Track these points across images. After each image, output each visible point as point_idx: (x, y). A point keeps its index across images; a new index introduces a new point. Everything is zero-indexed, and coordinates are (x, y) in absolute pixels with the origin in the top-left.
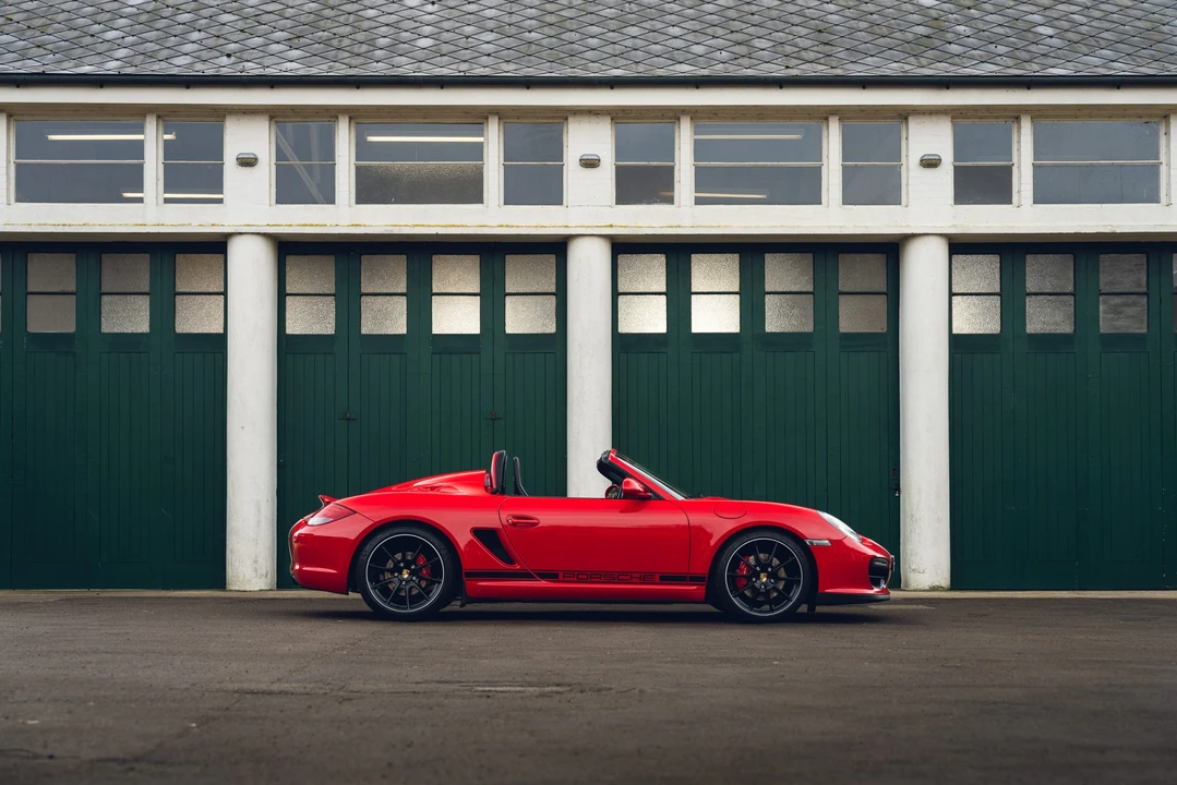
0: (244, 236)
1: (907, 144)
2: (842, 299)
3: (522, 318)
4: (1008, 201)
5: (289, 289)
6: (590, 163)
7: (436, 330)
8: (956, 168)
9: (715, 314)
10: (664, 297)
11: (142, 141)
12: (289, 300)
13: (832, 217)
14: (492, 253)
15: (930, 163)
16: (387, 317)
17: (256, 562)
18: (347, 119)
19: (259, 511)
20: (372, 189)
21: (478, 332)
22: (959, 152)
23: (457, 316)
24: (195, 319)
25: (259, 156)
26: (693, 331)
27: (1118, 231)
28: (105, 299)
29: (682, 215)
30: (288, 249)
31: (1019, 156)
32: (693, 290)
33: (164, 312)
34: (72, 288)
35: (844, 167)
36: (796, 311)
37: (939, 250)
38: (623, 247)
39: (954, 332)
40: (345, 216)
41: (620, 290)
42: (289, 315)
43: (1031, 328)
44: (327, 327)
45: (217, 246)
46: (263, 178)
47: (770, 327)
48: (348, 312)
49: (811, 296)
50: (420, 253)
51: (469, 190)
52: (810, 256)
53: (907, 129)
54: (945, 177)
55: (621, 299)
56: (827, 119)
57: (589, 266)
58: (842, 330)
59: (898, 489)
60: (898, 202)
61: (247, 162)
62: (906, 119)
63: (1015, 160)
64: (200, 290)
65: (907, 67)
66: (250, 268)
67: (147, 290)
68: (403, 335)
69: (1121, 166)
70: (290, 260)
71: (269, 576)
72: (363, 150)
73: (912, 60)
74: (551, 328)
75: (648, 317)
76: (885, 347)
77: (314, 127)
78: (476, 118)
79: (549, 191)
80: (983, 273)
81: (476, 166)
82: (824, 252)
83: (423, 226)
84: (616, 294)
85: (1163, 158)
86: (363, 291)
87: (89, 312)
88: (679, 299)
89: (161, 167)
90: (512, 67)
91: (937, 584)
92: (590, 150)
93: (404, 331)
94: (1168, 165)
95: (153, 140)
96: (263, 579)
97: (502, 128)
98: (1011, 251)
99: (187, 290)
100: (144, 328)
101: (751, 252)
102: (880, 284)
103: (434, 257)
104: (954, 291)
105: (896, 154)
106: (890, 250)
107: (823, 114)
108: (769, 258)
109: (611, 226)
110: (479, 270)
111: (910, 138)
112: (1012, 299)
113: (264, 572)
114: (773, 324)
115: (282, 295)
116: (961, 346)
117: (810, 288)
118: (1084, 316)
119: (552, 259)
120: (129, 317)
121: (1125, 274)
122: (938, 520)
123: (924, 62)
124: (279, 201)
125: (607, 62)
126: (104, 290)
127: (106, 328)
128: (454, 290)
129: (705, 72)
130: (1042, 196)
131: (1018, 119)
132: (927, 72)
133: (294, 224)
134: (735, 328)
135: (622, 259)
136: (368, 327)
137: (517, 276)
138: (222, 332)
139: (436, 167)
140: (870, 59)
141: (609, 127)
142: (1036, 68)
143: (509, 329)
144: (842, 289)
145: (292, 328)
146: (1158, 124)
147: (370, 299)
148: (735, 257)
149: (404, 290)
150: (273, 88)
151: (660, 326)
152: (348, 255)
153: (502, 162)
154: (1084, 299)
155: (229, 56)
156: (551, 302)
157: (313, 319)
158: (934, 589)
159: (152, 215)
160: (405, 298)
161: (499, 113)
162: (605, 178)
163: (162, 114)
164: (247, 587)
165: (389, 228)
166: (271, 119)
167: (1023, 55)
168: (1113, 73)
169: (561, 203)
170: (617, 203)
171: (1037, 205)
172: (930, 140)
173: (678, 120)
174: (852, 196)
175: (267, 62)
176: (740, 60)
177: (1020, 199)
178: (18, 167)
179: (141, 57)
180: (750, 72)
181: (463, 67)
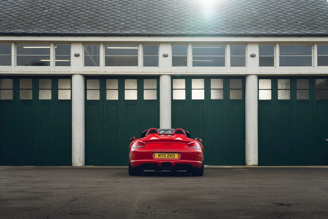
0: (76, 75)
1: (247, 51)
2: (231, 91)
3: (148, 95)
4: (273, 66)
5: (87, 88)
6: (165, 56)
7: (126, 99)
8: (260, 57)
9: (198, 94)
10: (185, 90)
11: (50, 48)
12: (88, 91)
13: (228, 70)
14: (140, 79)
15: (253, 56)
16: (113, 95)
17: (80, 159)
18: (103, 45)
19: (80, 146)
20: (109, 62)
21: (137, 99)
22: (260, 53)
23: (131, 95)
24: (63, 95)
25: (80, 54)
26: (193, 99)
27: (301, 74)
28: (40, 90)
29: (189, 69)
30: (87, 78)
31: (276, 54)
32: (192, 88)
33: (55, 94)
34: (32, 88)
35: (231, 57)
36: (219, 94)
37: (255, 78)
38: (173, 77)
39: (259, 99)
40: (102, 69)
41: (173, 88)
42: (88, 95)
43: (279, 98)
44: (98, 98)
45: (69, 77)
46: (81, 59)
47: (212, 98)
48: (103, 94)
49: (223, 90)
50: (122, 79)
51: (134, 62)
52: (222, 79)
53: (247, 47)
54: (257, 60)
55: (174, 91)
56: (226, 44)
57: (165, 82)
58: (231, 99)
59: (245, 140)
60: (244, 66)
61: (77, 55)
62: (247, 44)
63: (275, 55)
64: (65, 88)
65: (247, 31)
67: (51, 88)
68: (117, 100)
69: (302, 57)
70: (88, 81)
72: (107, 52)
73: (248, 29)
74: (156, 98)
75: (180, 95)
76: (241, 103)
78: (137, 44)
79: (155, 63)
80: (266, 84)
81: (136, 56)
82: (226, 79)
83: (122, 72)
84: (172, 89)
85: (313, 55)
86: (107, 88)
87: (36, 94)
88: (189, 91)
89: (55, 57)
90: (145, 31)
91: (254, 164)
92: (165, 52)
93: (117, 99)
94: (314, 56)
95: (52, 50)
96: (82, 163)
97: (143, 47)
98: (274, 79)
99: (61, 88)
100: (50, 98)
101: (207, 79)
102: (241, 87)
103: (125, 80)
104: (260, 88)
105: (244, 53)
106: (243, 78)
108: (212, 80)
109: (171, 72)
110: (137, 83)
111: (248, 49)
112: (274, 90)
113: (82, 161)
115: (86, 90)
116: (262, 104)
117: (222, 88)
118: (293, 95)
119: (156, 80)
120: (46, 95)
121: (303, 84)
122: (255, 148)
123: (251, 29)
124: (85, 65)
125: (169, 29)
126: (39, 88)
127: (40, 99)
128: (130, 88)
129: (195, 33)
130: (281, 65)
131: (275, 44)
132: (252, 33)
133: (89, 71)
134: (203, 98)
135: (174, 80)
136: (108, 98)
137: (147, 84)
138: (70, 99)
139: (126, 56)
140: (238, 28)
141: (170, 46)
142: (280, 31)
143: (145, 99)
144: (231, 88)
145: (88, 98)
146: (311, 46)
147: (109, 91)
148: (203, 80)
149: (117, 88)
150: (83, 36)
151: (184, 98)
152: (103, 79)
153: (143, 55)
154: (293, 91)
155: (72, 27)
156: (156, 91)
157: (94, 96)
158: (253, 165)
159: (52, 69)
160: (118, 90)
161: (142, 43)
162: (169, 60)
163: (55, 43)
164: (78, 166)
165: (114, 73)
166: (83, 44)
167: (277, 28)
168: (299, 33)
169: (158, 66)
170: (173, 66)
171: (281, 67)
172: (253, 50)
173: (188, 44)
174: (233, 64)
175: (82, 29)
176: (204, 29)
177: (276, 65)
178: (17, 56)
179: (49, 28)
180: (207, 32)
181: (133, 31)
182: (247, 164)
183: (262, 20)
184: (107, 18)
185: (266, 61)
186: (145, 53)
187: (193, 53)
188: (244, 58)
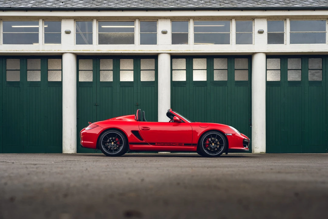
0: (67, 53)
1: (254, 27)
2: (236, 71)
3: (145, 77)
4: (283, 43)
5: (80, 69)
6: (164, 33)
7: (121, 80)
8: (268, 34)
9: (200, 76)
10: (185, 71)
11: (38, 27)
12: (80, 72)
13: (233, 48)
14: (137, 58)
15: (261, 32)
16: (107, 77)
17: (71, 145)
18: (96, 20)
19: (72, 131)
20: (103, 40)
21: (133, 81)
22: (269, 29)
23: (127, 76)
24: (53, 77)
25: (71, 31)
26: (194, 80)
27: (314, 51)
28: (28, 72)
29: (191, 47)
30: (79, 57)
31: (286, 30)
32: (194, 69)
33: (45, 75)
34: (19, 69)
35: (236, 33)
36: (222, 75)
37: (263, 57)
38: (174, 57)
39: (267, 80)
40: (96, 48)
41: (173, 69)
42: (80, 76)
43: (289, 80)
44: (91, 80)
45: (59, 56)
46: (72, 37)
48: (96, 75)
49: (227, 70)
50: (117, 58)
51: (130, 40)
52: (227, 59)
53: (254, 23)
54: (265, 35)
55: (173, 71)
56: (231, 20)
57: (164, 62)
58: (236, 80)
59: (251, 125)
60: (252, 43)
61: (68, 33)
62: (254, 20)
63: (285, 31)
64: (55, 69)
65: (254, 5)
66: (69, 63)
67: (40, 69)
68: (112, 82)
69: (315, 33)
70: (80, 60)
71: (74, 149)
72: (100, 29)
73: (256, 3)
74: (154, 80)
75: (181, 77)
76: (248, 85)
77: (87, 23)
78: (132, 20)
79: (153, 41)
80: (276, 64)
81: (132, 33)
82: (230, 58)
83: (117, 50)
84: (172, 70)
85: (327, 31)
86: (101, 69)
87: (24, 75)
88: (189, 71)
89: (44, 34)
90: (142, 5)
91: (262, 151)
92: (164, 29)
93: (112, 80)
95: (41, 27)
96: (73, 150)
97: (139, 23)
98: (284, 57)
99: (51, 69)
100: (39, 80)
101: (210, 58)
102: (246, 67)
103: (121, 60)
104: (267, 69)
105: (251, 30)
106: (249, 57)
107: (230, 18)
108: (215, 59)
109: (170, 50)
110: (133, 63)
111: (255, 25)
112: (284, 71)
113: (73, 148)
114: (216, 78)
115: (78, 71)
116: (269, 84)
117: (227, 68)
118: (304, 75)
119: (154, 60)
120: (35, 77)
121: (316, 64)
122: (262, 133)
123: (259, 3)
124: (77, 44)
125: (169, 4)
126: (28, 69)
127: (29, 80)
128: (126, 69)
129: (197, 6)
130: (292, 42)
131: (286, 19)
132: (260, 6)
133: (81, 50)
134: (205, 79)
136: (102, 80)
137: (144, 65)
138: (61, 81)
139: (121, 34)
140: (244, 3)
141: (170, 22)
142: (291, 5)
143: (141, 81)
144: (236, 68)
145: (81, 80)
147: (102, 72)
148: (206, 59)
149: (112, 69)
150: (75, 11)
151: (184, 79)
152: (96, 59)
153: (140, 32)
154: (304, 71)
155: (62, 2)
156: (154, 72)
157: (86, 77)
158: (261, 153)
159: (42, 47)
160: (112, 71)
161: (139, 18)
162: (169, 36)
163: (44, 19)
164: (69, 153)
165: (108, 51)
166: (75, 20)
168: (313, 6)
169: (156, 44)
170: (172, 44)
171: (291, 44)
172: (261, 25)
173: (190, 20)
174: (239, 41)
175: (73, 4)
176: (207, 3)
177: (286, 42)
178: (4, 34)
179: (38, 3)
180: (210, 6)
181: (129, 5)
182: (253, 152)
185: (275, 38)
186: (142, 30)
187: (195, 30)
188: (251, 35)
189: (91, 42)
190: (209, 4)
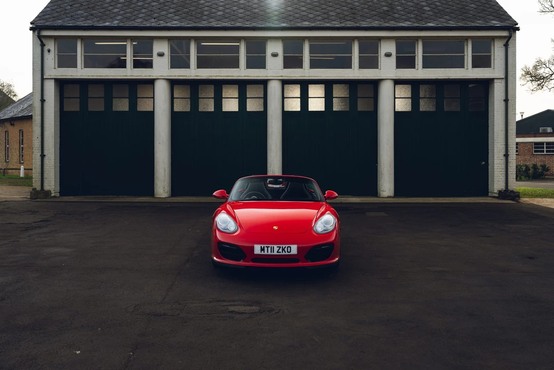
0: (160, 80)
1: (380, 49)
2: (359, 99)
3: (253, 106)
4: (414, 67)
5: (175, 96)
6: (275, 55)
7: (224, 110)
8: (397, 57)
9: (317, 104)
10: (299, 99)
11: (126, 45)
12: (175, 100)
13: (355, 73)
14: (242, 85)
15: (388, 55)
16: (207, 106)
17: (164, 188)
18: (194, 41)
19: (165, 171)
20: (201, 64)
21: (238, 110)
22: (398, 51)
23: (231, 105)
24: (144, 106)
25: (165, 53)
26: (309, 110)
27: (451, 78)
28: (114, 99)
29: (306, 72)
30: (174, 84)
31: (418, 52)
32: (309, 96)
33: (133, 104)
34: (103, 96)
35: (359, 56)
36: (343, 104)
37: (391, 84)
38: (285, 82)
39: (396, 110)
40: (193, 72)
41: (285, 97)
42: (175, 105)
43: (421, 110)
44: (188, 109)
45: (151, 82)
46: (166, 60)
47: (334, 110)
48: (195, 104)
49: (348, 99)
50: (219, 85)
51: (235, 64)
52: (348, 85)
53: (381, 44)
54: (393, 59)
55: (285, 100)
56: (354, 40)
57: (274, 89)
58: (359, 110)
59: (377, 163)
60: (377, 67)
61: (161, 55)
62: (380, 40)
63: (416, 54)
64: (146, 97)
65: (380, 23)
66: (161, 90)
67: (128, 96)
68: (213, 112)
69: (452, 56)
70: (175, 87)
72: (200, 49)
73: (382, 19)
74: (262, 110)
75: (294, 105)
76: (372, 117)
77: (184, 42)
78: (238, 39)
79: (262, 64)
80: (404, 92)
81: (237, 56)
82: (352, 85)
83: (219, 76)
84: (283, 98)
85: (466, 53)
86: (199, 97)
87: (109, 103)
88: (304, 100)
89: (132, 56)
90: (249, 23)
91: (390, 195)
92: (275, 51)
93: (213, 110)
94: (467, 55)
95: (129, 48)
96: (166, 193)
97: (245, 44)
98: (415, 85)
99: (141, 96)
100: (127, 109)
101: (329, 85)
102: (371, 94)
103: (223, 86)
104: (396, 97)
105: (376, 51)
106: (375, 84)
107: (354, 38)
108: (335, 86)
109: (282, 76)
110: (238, 90)
111: (381, 47)
112: (415, 99)
113: (167, 191)
114: (336, 108)
115: (172, 98)
116: (398, 116)
117: (348, 96)
118: (439, 105)
119: (262, 86)
120: (122, 105)
121: (452, 92)
122: (390, 174)
123: (386, 21)
124: (171, 67)
125: (280, 21)
126: (113, 96)
127: (114, 109)
128: (229, 97)
129: (313, 25)
130: (425, 66)
131: (417, 40)
132: (387, 25)
133: (177, 76)
134: (323, 109)
135: (285, 86)
136: (201, 109)
137: (251, 92)
138: (153, 110)
139: (224, 56)
140: (368, 19)
141: (281, 43)
142: (423, 23)
143: (248, 110)
144: (359, 96)
145: (176, 109)
146: (464, 41)
147: (202, 100)
148: (324, 85)
149: (213, 97)
150: (169, 30)
151: (299, 109)
152: (194, 85)
153: (246, 54)
154: (439, 100)
155: (155, 18)
156: (262, 101)
157: (183, 106)
158: (389, 197)
159: (130, 72)
160: (213, 99)
161: (244, 38)
162: (280, 60)
163: (132, 39)
164: (161, 197)
165: (208, 77)
166: (169, 40)
167: (420, 18)
168: (449, 25)
169: (265, 68)
170: (284, 68)
171: (424, 69)
172: (388, 47)
173: (304, 40)
174: (362, 66)
175: (168, 20)
176: (325, 20)
177: (418, 67)
178: (85, 56)
179: (125, 19)
180: (328, 25)
181: (233, 23)
182: (379, 194)
183: (399, 8)
184: (200, 6)
185: (405, 61)
186: (248, 51)
187: (311, 53)
188: (377, 57)
189: (188, 66)
190: (327, 20)
